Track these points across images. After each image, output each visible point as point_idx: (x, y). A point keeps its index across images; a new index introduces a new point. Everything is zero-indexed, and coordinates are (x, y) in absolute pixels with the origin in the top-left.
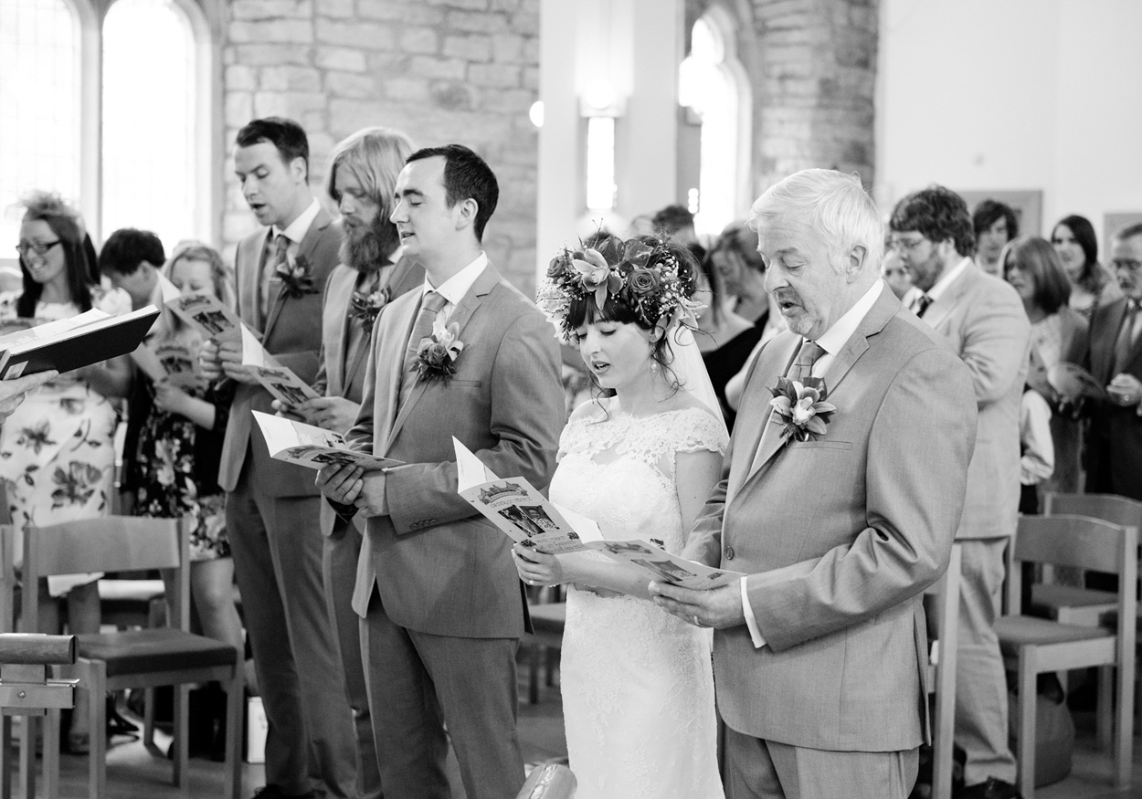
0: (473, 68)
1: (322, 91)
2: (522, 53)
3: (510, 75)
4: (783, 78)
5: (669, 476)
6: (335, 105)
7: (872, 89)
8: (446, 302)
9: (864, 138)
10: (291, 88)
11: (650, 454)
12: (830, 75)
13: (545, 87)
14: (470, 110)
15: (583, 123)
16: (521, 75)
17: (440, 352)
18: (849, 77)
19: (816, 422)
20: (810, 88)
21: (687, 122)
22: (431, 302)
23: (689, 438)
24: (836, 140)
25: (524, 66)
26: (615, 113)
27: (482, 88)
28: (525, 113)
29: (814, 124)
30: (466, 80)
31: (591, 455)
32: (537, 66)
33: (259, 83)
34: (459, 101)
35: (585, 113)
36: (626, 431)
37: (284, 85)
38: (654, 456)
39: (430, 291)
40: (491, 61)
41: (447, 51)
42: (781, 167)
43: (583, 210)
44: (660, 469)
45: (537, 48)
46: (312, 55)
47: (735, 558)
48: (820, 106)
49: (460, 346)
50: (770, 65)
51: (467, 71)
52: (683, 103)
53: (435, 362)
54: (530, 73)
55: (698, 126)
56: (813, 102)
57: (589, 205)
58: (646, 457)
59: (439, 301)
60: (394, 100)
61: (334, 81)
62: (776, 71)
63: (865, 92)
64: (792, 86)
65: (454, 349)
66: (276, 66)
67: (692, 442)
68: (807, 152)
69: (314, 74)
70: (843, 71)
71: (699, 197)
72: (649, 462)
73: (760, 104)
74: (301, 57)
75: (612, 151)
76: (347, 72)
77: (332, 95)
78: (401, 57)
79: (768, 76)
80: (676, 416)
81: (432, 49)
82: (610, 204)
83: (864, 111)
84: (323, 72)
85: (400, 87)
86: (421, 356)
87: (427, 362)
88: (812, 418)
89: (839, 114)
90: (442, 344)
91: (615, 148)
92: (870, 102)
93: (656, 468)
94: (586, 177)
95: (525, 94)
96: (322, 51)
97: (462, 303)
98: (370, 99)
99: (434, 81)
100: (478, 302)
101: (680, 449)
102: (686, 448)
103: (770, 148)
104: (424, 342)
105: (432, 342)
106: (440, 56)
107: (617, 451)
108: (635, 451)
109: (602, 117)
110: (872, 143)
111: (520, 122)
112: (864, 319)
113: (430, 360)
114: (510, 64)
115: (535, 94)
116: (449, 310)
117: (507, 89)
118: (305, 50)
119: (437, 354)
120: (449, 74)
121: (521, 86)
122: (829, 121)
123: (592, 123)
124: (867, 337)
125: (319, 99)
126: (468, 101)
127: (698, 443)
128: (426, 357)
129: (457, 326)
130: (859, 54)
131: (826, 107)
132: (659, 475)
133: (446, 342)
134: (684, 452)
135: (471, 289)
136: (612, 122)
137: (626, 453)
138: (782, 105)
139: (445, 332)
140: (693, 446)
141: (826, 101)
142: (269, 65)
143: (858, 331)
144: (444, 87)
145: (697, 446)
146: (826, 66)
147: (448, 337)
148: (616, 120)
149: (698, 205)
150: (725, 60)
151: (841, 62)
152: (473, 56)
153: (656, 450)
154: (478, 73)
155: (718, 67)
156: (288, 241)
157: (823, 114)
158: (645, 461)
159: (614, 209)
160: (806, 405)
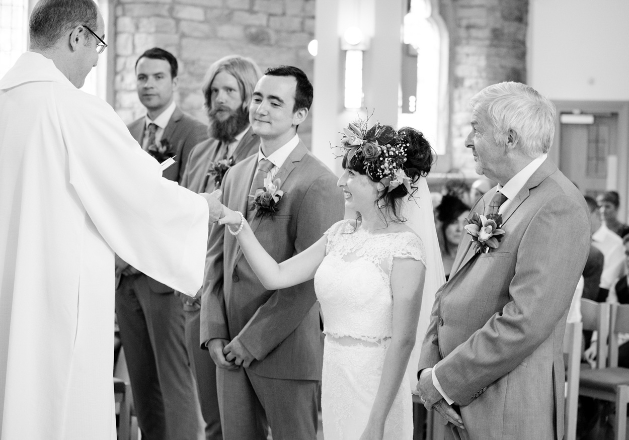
0: (272, 19)
1: (177, 32)
2: (303, 10)
3: (296, 24)
4: (469, 27)
5: (387, 272)
6: (185, 42)
7: (525, 35)
8: (273, 166)
9: (519, 66)
10: (157, 31)
11: (377, 258)
12: (498, 26)
13: (318, 31)
14: (269, 45)
15: (343, 54)
16: (302, 23)
17: (268, 197)
18: (510, 28)
19: (493, 241)
20: (485, 33)
21: (409, 54)
22: (263, 166)
23: (403, 250)
24: (502, 67)
25: (304, 18)
26: (363, 48)
27: (278, 32)
28: (305, 47)
29: (488, 57)
30: (268, 26)
31: (342, 256)
32: (313, 17)
33: (137, 27)
34: (263, 40)
35: (344, 48)
36: (364, 242)
37: (153, 30)
38: (379, 259)
39: (263, 159)
40: (284, 14)
41: (256, 8)
42: (467, 83)
43: (342, 109)
44: (382, 268)
45: (314, 7)
46: (171, 10)
47: (444, 325)
48: (492, 46)
49: (281, 193)
50: (461, 19)
51: (268, 20)
52: (406, 42)
53: (265, 204)
54: (308, 23)
55: (415, 56)
56: (487, 42)
57: (346, 106)
58: (374, 260)
59: (269, 165)
60: (222, 39)
61: (184, 26)
62: (464, 23)
63: (520, 37)
64: (474, 33)
65: (277, 196)
66: (149, 17)
67: (405, 252)
68: (484, 74)
69: (172, 22)
70: (506, 24)
71: (416, 102)
72: (376, 263)
73: (454, 44)
74: (164, 11)
75: (361, 72)
76: (192, 21)
77: (183, 36)
78: (226, 12)
79: (459, 26)
80: (396, 236)
81: (247, 7)
82: (359, 105)
83: (520, 49)
84: (178, 21)
85: (226, 30)
86: (257, 200)
87: (260, 204)
88: (491, 238)
89: (504, 51)
90: (269, 193)
91: (363, 70)
92: (523, 43)
93: (379, 267)
94: (344, 88)
95: (305, 36)
96: (177, 8)
97: (283, 167)
98: (207, 38)
99: (247, 27)
100: (293, 166)
101: (397, 256)
102: (401, 256)
103: (460, 71)
104: (258, 191)
105: (263, 191)
106: (251, 11)
107: (358, 254)
108: (368, 256)
109: (355, 50)
110: (524, 69)
111: (302, 53)
112: (531, 178)
113: (262, 202)
114: (295, 16)
115: (311, 35)
116: (274, 171)
117: (294, 32)
118: (167, 7)
119: (265, 199)
120: (257, 22)
121: (303, 30)
122: (498, 55)
123: (348, 54)
124: (530, 190)
125: (175, 38)
126: (269, 39)
127: (408, 253)
128: (259, 201)
129: (279, 180)
130: (517, 13)
131: (496, 46)
132: (381, 271)
133: (272, 191)
134: (399, 258)
135: (289, 158)
136: (361, 54)
137: (363, 256)
138: (468, 44)
139: (271, 185)
140: (405, 254)
141: (496, 42)
142: (143, 17)
143: (526, 186)
144: (253, 30)
145: (408, 255)
146: (495, 20)
147: (273, 188)
148: (364, 52)
149: (415, 106)
150: (432, 16)
151: (505, 18)
152: (273, 11)
153: (381, 256)
154: (275, 22)
155: (428, 19)
156: (157, 127)
157: (493, 51)
158: (373, 262)
159: (362, 109)
160: (488, 231)
